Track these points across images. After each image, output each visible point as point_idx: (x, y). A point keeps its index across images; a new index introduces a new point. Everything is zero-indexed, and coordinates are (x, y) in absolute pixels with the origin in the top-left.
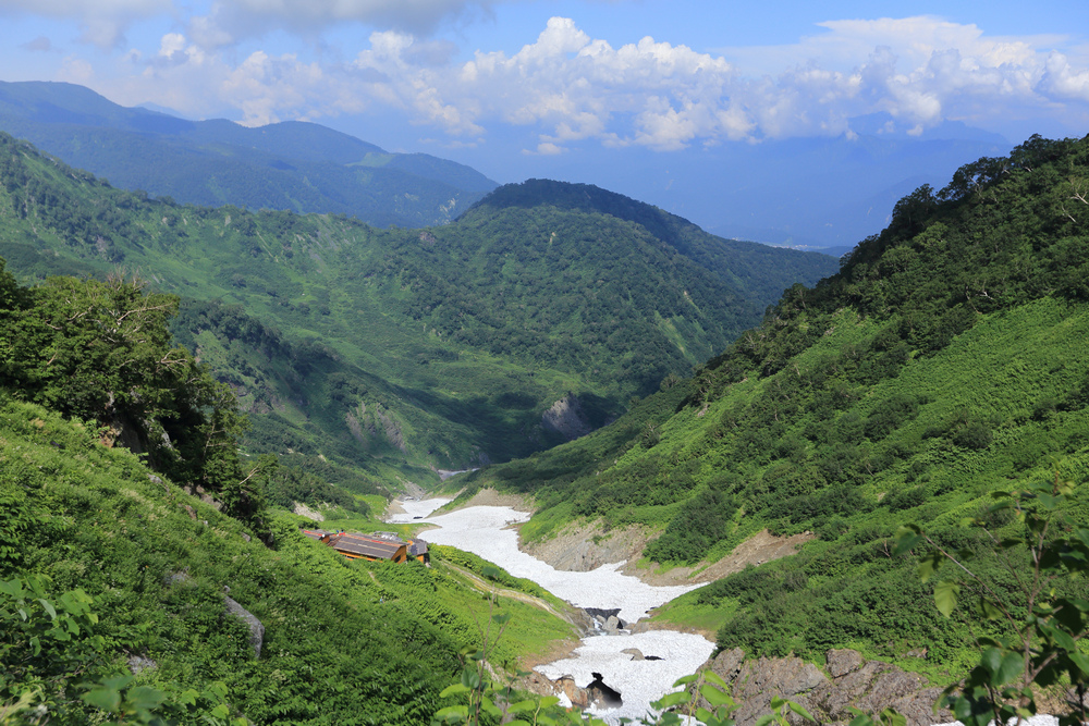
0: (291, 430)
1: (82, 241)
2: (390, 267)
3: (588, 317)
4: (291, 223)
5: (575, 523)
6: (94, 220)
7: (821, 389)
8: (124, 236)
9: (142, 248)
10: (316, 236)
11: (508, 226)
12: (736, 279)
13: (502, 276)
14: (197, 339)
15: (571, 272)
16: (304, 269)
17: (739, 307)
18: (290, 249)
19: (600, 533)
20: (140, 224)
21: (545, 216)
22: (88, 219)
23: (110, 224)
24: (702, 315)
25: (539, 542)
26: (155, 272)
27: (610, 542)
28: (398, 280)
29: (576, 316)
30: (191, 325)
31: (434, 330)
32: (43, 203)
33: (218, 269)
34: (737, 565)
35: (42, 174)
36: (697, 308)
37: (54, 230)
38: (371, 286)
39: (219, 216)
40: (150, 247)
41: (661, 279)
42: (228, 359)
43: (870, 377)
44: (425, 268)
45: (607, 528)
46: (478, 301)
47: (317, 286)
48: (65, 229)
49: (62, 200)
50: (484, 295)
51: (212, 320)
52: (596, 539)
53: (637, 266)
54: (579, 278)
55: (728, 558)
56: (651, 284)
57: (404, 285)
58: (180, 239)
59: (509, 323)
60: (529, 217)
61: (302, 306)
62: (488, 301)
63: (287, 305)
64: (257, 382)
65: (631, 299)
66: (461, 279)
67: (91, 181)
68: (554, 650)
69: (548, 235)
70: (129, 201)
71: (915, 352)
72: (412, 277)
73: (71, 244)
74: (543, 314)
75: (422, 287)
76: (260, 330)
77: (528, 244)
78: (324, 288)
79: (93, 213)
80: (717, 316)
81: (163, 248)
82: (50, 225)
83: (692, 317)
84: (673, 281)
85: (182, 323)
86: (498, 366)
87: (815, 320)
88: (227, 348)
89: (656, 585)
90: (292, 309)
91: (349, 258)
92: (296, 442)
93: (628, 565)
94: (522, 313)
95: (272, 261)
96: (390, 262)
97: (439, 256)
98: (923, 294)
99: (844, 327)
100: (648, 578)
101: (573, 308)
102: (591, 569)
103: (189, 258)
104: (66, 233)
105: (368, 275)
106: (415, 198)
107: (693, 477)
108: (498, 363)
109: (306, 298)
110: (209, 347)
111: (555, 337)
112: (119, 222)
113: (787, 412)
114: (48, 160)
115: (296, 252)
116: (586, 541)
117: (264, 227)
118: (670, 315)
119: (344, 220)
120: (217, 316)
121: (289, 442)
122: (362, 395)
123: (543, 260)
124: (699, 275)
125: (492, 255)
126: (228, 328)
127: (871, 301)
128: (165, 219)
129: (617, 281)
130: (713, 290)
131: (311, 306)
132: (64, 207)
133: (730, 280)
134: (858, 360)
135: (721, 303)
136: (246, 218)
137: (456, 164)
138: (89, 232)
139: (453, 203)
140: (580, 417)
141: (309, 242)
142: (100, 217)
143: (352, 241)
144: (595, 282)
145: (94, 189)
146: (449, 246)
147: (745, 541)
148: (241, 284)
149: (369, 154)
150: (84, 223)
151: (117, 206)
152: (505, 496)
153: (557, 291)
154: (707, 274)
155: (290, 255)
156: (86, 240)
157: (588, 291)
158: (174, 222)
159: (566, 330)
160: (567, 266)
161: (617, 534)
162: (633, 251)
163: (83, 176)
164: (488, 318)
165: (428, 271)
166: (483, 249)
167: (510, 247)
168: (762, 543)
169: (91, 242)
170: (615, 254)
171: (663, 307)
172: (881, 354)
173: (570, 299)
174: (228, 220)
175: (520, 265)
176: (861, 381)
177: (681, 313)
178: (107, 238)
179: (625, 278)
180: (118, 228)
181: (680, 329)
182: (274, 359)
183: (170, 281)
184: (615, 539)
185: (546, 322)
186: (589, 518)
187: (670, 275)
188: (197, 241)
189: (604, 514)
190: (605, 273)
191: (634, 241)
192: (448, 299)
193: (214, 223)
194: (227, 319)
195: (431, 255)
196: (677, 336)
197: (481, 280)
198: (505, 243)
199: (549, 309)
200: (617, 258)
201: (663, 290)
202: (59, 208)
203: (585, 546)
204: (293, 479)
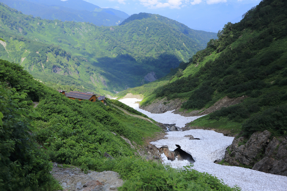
0: (74, 80)
1: (15, 29)
2: (102, 37)
3: (157, 50)
4: (74, 25)
5: (157, 99)
6: (18, 23)
7: (241, 53)
8: (27, 28)
9: (32, 31)
10: (81, 28)
11: (135, 25)
12: (197, 40)
13: (133, 39)
14: (47, 55)
15: (152, 38)
16: (78, 37)
17: (198, 48)
18: (74, 32)
19: (166, 101)
20: (31, 24)
21: (145, 23)
22: (16, 22)
23: (22, 24)
24: (188, 50)
25: (146, 106)
26: (36, 38)
27: (169, 104)
28: (104, 40)
29: (154, 50)
30: (45, 51)
31: (114, 54)
32: (3, 18)
33: (54, 37)
34: (216, 109)
35: (2, 9)
36: (187, 48)
37: (6, 25)
38: (97, 42)
39: (53, 22)
40: (35, 31)
41: (177, 40)
42: (56, 61)
43: (259, 48)
44: (112, 37)
45: (169, 99)
46: (126, 46)
47: (82, 42)
48: (9, 25)
49: (8, 17)
50: (128, 45)
51: (51, 50)
52: (165, 103)
53: (170, 36)
54: (154, 40)
55: (212, 107)
56: (174, 41)
57: (106, 42)
58: (43, 29)
59: (135, 52)
60: (140, 23)
61: (77, 47)
62: (129, 46)
63: (73, 47)
64: (65, 67)
65: (169, 45)
66: (122, 40)
67: (17, 12)
68: (157, 136)
69: (146, 28)
70: (28, 18)
71: (275, 38)
72: (109, 39)
73: (12, 30)
74: (144, 50)
75: (111, 42)
76: (65, 53)
77: (140, 31)
78: (84, 43)
79: (18, 21)
80: (192, 50)
81: (38, 31)
82: (5, 24)
83: (185, 50)
84: (180, 40)
85: (43, 50)
86: (132, 64)
87: (235, 33)
88: (56, 57)
89: (187, 116)
90: (75, 48)
91: (90, 34)
92: (75, 83)
93: (176, 111)
94: (139, 49)
95: (69, 35)
96: (102, 35)
97: (115, 34)
98: (277, 19)
99: (246, 35)
100: (184, 114)
101: (153, 48)
102: (163, 113)
103: (46, 34)
104: (10, 26)
105: (96, 39)
106: (109, 20)
107: (196, 83)
108: (132, 63)
109: (79, 45)
110: (51, 57)
111: (148, 56)
112: (25, 24)
113: (229, 61)
114: (4, 5)
115: (75, 33)
116: (161, 104)
117: (66, 26)
118: (180, 50)
119: (89, 24)
120: (52, 48)
121: (73, 83)
122: (95, 71)
123: (144, 35)
124: (188, 39)
125: (130, 33)
126: (56, 52)
127: (256, 25)
128: (38, 23)
129: (165, 40)
130: (191, 43)
131: (80, 48)
132: (9, 19)
133: (196, 41)
134: (253, 43)
135: (194, 46)
136: (61, 23)
137: (120, 11)
138: (17, 26)
139: (119, 22)
140: (155, 77)
141: (79, 30)
142: (20, 22)
143: (91, 30)
144: (159, 41)
145: (18, 14)
146: (118, 31)
147: (219, 100)
148: (61, 42)
149: (96, 9)
150: (15, 24)
151: (25, 19)
152: (135, 95)
153: (148, 43)
154: (190, 39)
155: (74, 34)
156: (16, 28)
157: (157, 43)
158: (41, 24)
159: (151, 54)
160: (151, 36)
161: (172, 102)
162: (169, 32)
163: (14, 10)
164: (129, 51)
165: (112, 38)
166: (127, 32)
167: (135, 31)
168: (225, 101)
169: (17, 29)
170: (164, 33)
171: (178, 48)
172: (262, 40)
173: (152, 45)
174: (56, 24)
175: (138, 36)
176: (255, 49)
177: (183, 49)
178: (22, 28)
179: (167, 39)
180: (25, 25)
181: (182, 54)
182: (69, 61)
183: (40, 40)
184: (171, 103)
185: (145, 52)
186: (162, 97)
187: (180, 39)
188: (48, 29)
189: (167, 96)
190: (161, 38)
191: (169, 29)
192: (118, 46)
193: (52, 24)
194: (55, 49)
195: (113, 34)
196: (182, 56)
197: (127, 40)
198: (134, 30)
199: (146, 48)
200: (165, 34)
201: (178, 43)
202: (7, 19)
203: (161, 105)
204: (71, 90)
